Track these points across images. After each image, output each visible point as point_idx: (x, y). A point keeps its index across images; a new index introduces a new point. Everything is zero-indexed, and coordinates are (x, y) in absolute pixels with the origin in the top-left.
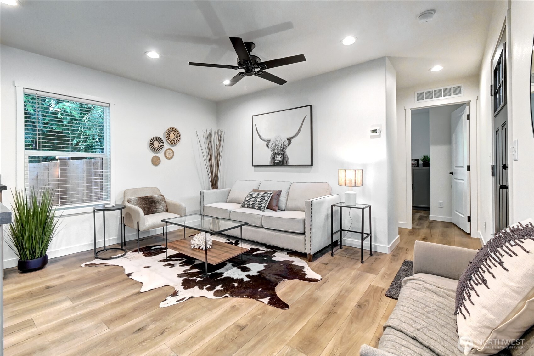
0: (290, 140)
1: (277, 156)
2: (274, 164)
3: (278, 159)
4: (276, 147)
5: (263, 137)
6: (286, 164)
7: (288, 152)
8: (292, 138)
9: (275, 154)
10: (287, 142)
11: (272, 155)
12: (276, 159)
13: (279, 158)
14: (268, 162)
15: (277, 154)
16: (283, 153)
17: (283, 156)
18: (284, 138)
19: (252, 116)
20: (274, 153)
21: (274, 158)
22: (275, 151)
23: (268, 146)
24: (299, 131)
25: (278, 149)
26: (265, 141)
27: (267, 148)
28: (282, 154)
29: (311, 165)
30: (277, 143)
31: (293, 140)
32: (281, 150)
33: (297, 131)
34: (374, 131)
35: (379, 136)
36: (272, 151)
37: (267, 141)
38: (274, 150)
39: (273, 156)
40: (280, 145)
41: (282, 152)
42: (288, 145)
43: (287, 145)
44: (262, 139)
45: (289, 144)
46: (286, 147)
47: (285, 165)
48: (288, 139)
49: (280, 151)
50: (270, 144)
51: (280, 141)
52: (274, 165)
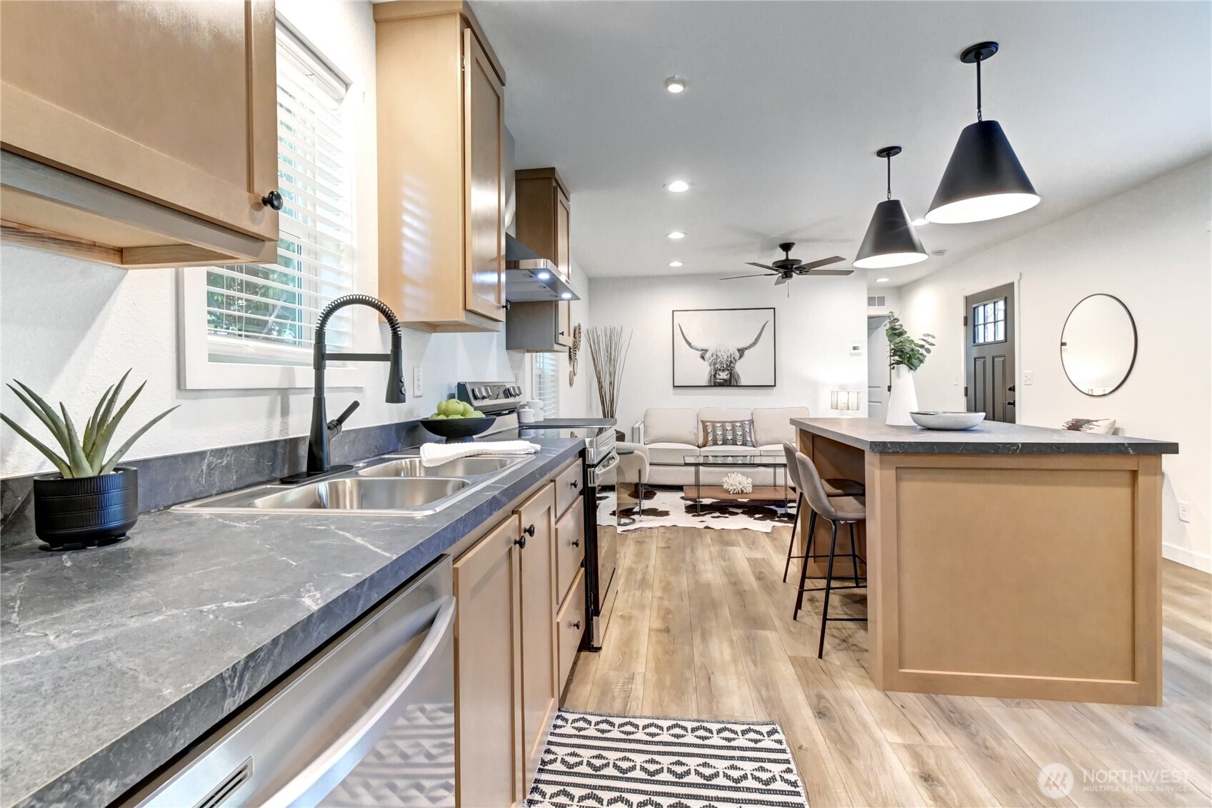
0: (741, 352)
1: (720, 373)
2: (715, 384)
3: (721, 377)
4: (719, 360)
5: (693, 344)
6: (735, 384)
7: (739, 367)
8: (746, 349)
9: (716, 371)
10: (737, 355)
11: (710, 372)
12: (717, 376)
13: (724, 375)
14: (704, 382)
15: (720, 370)
16: (731, 370)
17: (731, 373)
18: (732, 347)
19: (673, 311)
20: (714, 368)
21: (715, 376)
22: (717, 366)
23: (703, 357)
24: (757, 340)
25: (721, 363)
26: (697, 350)
27: (702, 360)
28: (728, 370)
29: (775, 386)
30: (719, 355)
31: (746, 352)
32: (727, 365)
33: (753, 340)
34: (855, 348)
35: (860, 354)
36: (710, 365)
37: (702, 350)
38: (715, 364)
39: (713, 373)
40: (726, 357)
41: (730, 367)
42: (740, 359)
43: (737, 358)
44: (692, 347)
45: (741, 357)
46: (736, 360)
47: (734, 386)
48: (739, 350)
49: (725, 366)
50: (707, 356)
51: (725, 352)
52: (715, 386)
